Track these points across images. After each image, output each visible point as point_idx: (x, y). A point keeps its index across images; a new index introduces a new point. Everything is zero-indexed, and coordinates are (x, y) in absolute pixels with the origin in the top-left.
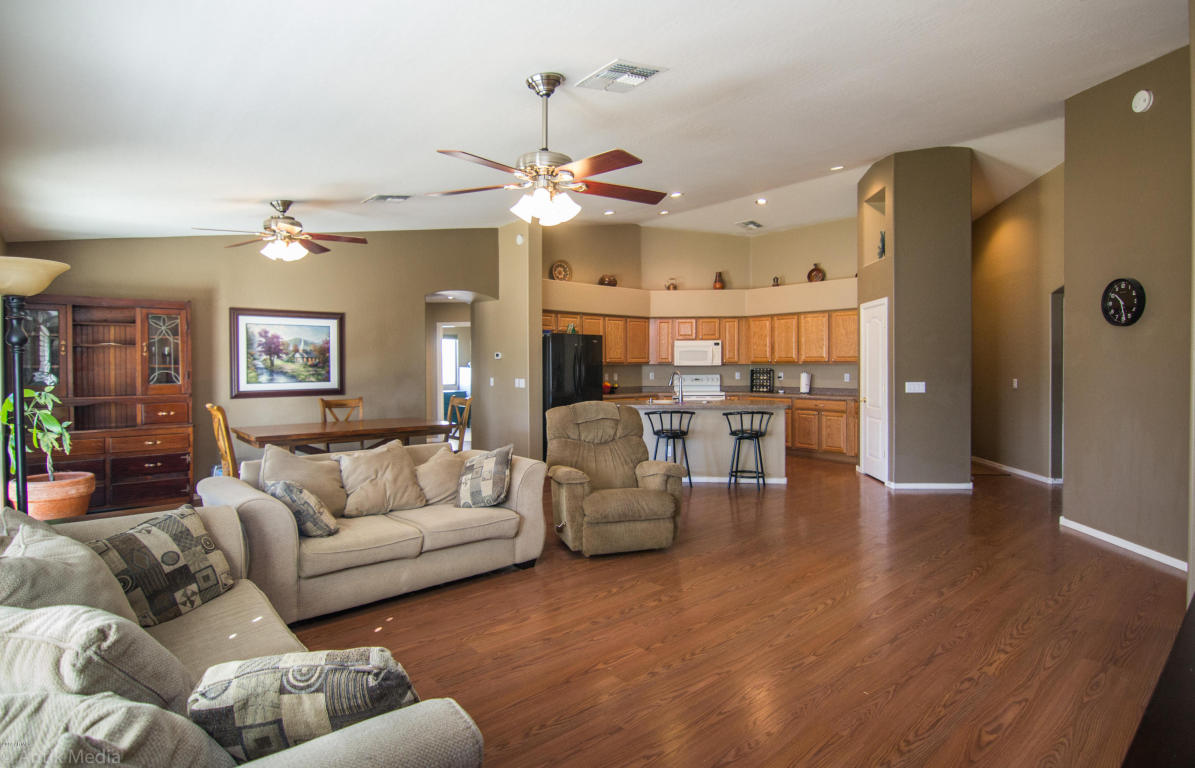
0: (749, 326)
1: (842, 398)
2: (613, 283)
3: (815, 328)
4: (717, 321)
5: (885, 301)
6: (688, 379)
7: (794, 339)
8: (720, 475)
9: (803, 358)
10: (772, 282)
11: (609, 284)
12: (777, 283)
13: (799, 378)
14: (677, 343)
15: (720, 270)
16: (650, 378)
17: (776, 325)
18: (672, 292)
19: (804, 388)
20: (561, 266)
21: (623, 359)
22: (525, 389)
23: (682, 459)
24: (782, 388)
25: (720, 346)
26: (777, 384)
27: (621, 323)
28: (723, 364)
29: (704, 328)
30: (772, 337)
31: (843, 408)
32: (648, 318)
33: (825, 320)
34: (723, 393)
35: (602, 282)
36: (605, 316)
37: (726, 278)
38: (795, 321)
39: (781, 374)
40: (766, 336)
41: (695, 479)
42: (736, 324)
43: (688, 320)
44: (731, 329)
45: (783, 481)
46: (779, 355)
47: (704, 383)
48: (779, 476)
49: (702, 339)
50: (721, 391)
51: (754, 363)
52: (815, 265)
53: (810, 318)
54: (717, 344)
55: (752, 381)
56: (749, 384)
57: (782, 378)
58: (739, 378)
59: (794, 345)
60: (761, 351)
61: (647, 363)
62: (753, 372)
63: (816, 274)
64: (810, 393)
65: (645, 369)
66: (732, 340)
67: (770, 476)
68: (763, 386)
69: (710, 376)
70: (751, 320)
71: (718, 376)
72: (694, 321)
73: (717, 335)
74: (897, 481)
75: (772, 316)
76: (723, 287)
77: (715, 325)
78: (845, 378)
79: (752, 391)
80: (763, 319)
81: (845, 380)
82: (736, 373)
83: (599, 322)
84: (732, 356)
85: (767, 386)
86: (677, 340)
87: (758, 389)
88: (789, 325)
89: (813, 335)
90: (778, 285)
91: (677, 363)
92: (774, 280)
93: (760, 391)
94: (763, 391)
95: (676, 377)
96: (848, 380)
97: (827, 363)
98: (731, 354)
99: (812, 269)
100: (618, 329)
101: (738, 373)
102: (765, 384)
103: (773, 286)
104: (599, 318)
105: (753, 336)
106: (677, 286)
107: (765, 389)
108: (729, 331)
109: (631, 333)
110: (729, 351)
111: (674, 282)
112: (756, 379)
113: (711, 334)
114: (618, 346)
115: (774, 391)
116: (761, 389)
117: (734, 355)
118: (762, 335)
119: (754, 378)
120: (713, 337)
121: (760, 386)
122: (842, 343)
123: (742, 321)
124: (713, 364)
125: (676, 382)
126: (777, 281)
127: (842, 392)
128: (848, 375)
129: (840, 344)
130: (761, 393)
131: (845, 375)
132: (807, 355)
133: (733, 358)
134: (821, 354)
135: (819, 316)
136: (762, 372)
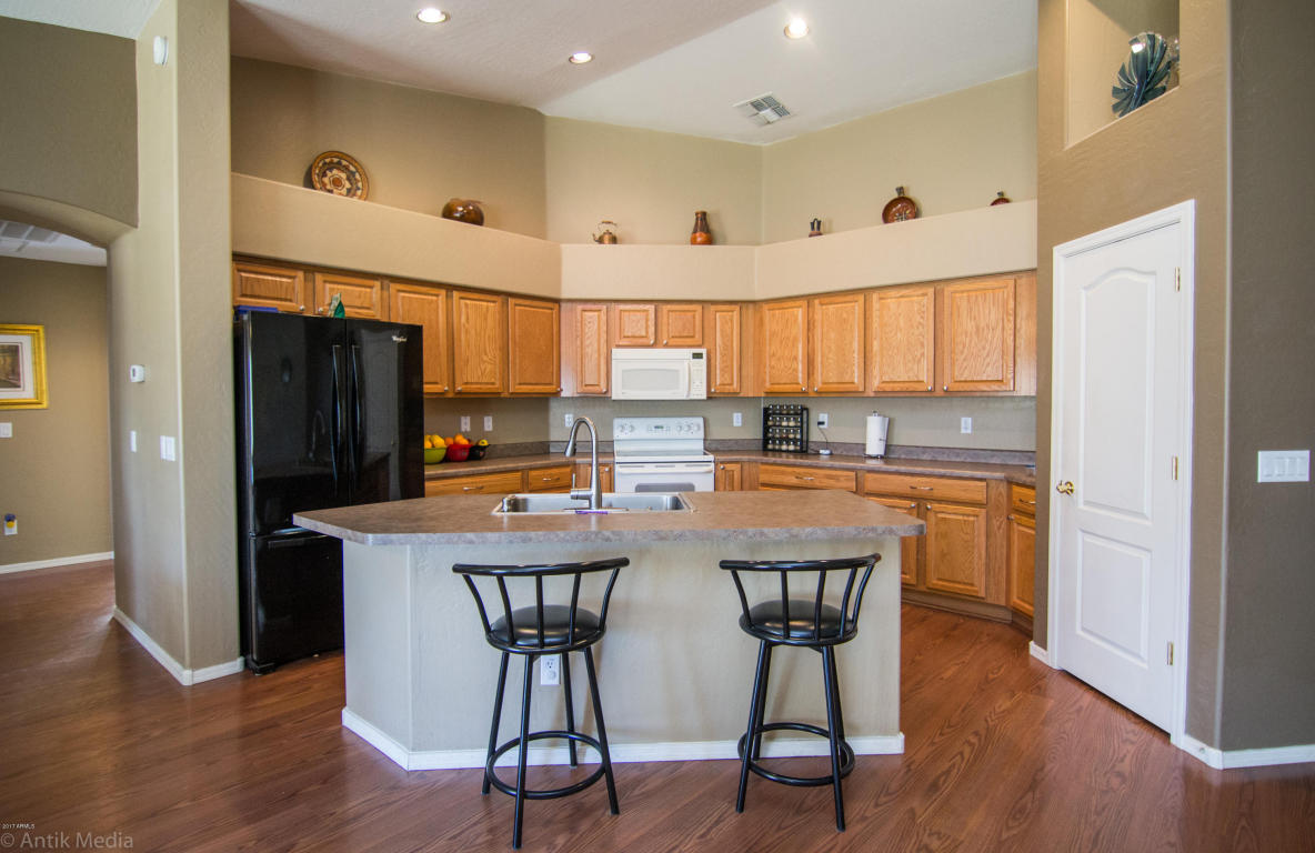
0: (761, 320)
1: (978, 474)
2: (474, 217)
3: (903, 322)
4: (698, 308)
5: (1186, 210)
6: (641, 427)
7: (856, 346)
8: (710, 734)
9: (875, 383)
10: (809, 230)
11: (463, 219)
12: (817, 228)
13: (865, 425)
14: (616, 353)
15: (700, 209)
16: (562, 423)
17: (818, 317)
18: (607, 247)
19: (875, 447)
20: (339, 166)
21: (497, 386)
22: (177, 463)
23: (587, 713)
24: (827, 445)
25: (703, 361)
26: (816, 435)
27: (492, 307)
28: (709, 398)
29: (672, 321)
30: (809, 341)
31: (981, 497)
32: (557, 301)
33: (928, 301)
34: (711, 457)
35: (448, 213)
36: (450, 288)
37: (714, 225)
38: (858, 307)
39: (824, 417)
40: (795, 340)
41: (621, 753)
42: (736, 315)
43: (641, 307)
44: (725, 325)
45: (894, 744)
46: (825, 376)
47: (674, 433)
48: (884, 731)
49: (666, 346)
50: (707, 450)
51: (770, 394)
52: (900, 190)
53: (892, 301)
54: (697, 356)
55: (766, 429)
56: (760, 436)
57: (826, 425)
58: (740, 424)
59: (857, 358)
60: (785, 371)
61: (557, 394)
62: (767, 413)
63: (901, 207)
64: (884, 458)
65: (554, 406)
66: (727, 347)
67: (857, 732)
68: (788, 441)
69: (684, 421)
70: (766, 307)
71: (700, 421)
72: (651, 308)
73: (698, 336)
74: (1227, 745)
75: (809, 298)
76: (710, 241)
77: (694, 317)
78: (963, 425)
79: (765, 450)
80: (791, 304)
81: (963, 431)
82: (735, 415)
83: (437, 301)
84: (728, 381)
85: (795, 441)
86: (618, 346)
87: (777, 447)
88: (845, 315)
89: (899, 334)
90: (820, 234)
91: (616, 394)
92: (813, 224)
93: (781, 451)
94: (788, 451)
95: (617, 422)
96: (969, 431)
97: (928, 395)
98: (726, 376)
99: (892, 198)
100: (486, 319)
101: (740, 414)
102: (791, 436)
103: (811, 236)
104: (435, 291)
105: (770, 340)
106: (617, 236)
107: (792, 448)
108: (722, 331)
109: (517, 330)
110: (722, 370)
111: (611, 229)
112: (775, 425)
113: (685, 334)
114: (485, 358)
115: (810, 451)
116: (784, 447)
117: (732, 379)
118: (788, 338)
119: (770, 423)
120: (689, 341)
121: (781, 440)
122: (966, 351)
123: (747, 309)
124: (692, 397)
125: (617, 434)
126: (819, 228)
127: (958, 455)
128: (969, 420)
129: (962, 352)
130: (784, 454)
131: (963, 419)
132: (884, 379)
133: (731, 384)
134: (917, 376)
135: (916, 293)
136: (785, 412)
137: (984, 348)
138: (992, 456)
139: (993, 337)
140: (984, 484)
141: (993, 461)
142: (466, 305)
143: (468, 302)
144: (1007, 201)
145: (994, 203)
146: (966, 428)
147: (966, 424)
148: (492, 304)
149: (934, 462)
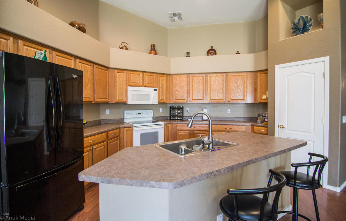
0: (172, 80)
2: (82, 29)
3: (217, 83)
4: (154, 75)
6: (134, 113)
10: (186, 55)
12: (188, 54)
14: (129, 88)
15: (153, 44)
17: (191, 80)
18: (124, 51)
21: (91, 99)
25: (157, 92)
26: (186, 114)
28: (158, 104)
29: (147, 79)
30: (188, 87)
32: (108, 68)
33: (224, 78)
35: (72, 24)
36: (76, 57)
38: (203, 78)
39: (188, 109)
42: (165, 78)
43: (137, 73)
44: (162, 81)
47: (144, 115)
49: (145, 87)
51: (175, 103)
52: (212, 47)
53: (213, 77)
54: (155, 90)
55: (170, 114)
56: (168, 115)
57: (189, 112)
60: (180, 96)
62: (171, 108)
63: (212, 52)
65: (102, 107)
66: (162, 88)
68: (178, 116)
69: (147, 111)
70: (174, 76)
71: (152, 111)
72: (141, 74)
73: (154, 84)
75: (188, 75)
76: (155, 54)
77: (153, 78)
78: (228, 111)
79: (170, 119)
80: (182, 76)
81: (228, 112)
82: (161, 109)
83: (71, 62)
84: (163, 99)
85: (180, 116)
86: (129, 86)
87: (174, 118)
88: (199, 80)
89: (216, 86)
90: (189, 56)
91: (129, 102)
92: (187, 53)
93: (175, 119)
94: (178, 119)
95: (126, 112)
96: (230, 112)
97: (224, 103)
98: (162, 97)
99: (210, 49)
100: (87, 72)
101: (162, 109)
102: (179, 115)
103: (187, 56)
104: (70, 58)
105: (175, 86)
106: (128, 48)
107: (179, 118)
108: (161, 83)
109: (97, 78)
110: (161, 95)
111: (126, 45)
112: (173, 112)
113: (151, 83)
114: (87, 88)
115: (184, 119)
116: (176, 118)
117: (164, 98)
118: (181, 86)
119: (172, 111)
120: (152, 85)
121: (175, 116)
122: (234, 91)
123: (168, 76)
124: (154, 103)
125: (126, 116)
126: (189, 54)
127: (227, 119)
128: (230, 109)
129: (233, 92)
130: (176, 120)
131: (228, 109)
132: (212, 98)
133: (164, 99)
134: (221, 98)
135: (221, 75)
136: (177, 108)
137: (239, 91)
138: (236, 119)
139: (241, 88)
140: (245, 126)
141: (236, 120)
142: (81, 65)
143: (82, 64)
144: (239, 53)
145: (236, 54)
146: (229, 112)
147: (229, 110)
148: (89, 66)
149: (221, 121)
